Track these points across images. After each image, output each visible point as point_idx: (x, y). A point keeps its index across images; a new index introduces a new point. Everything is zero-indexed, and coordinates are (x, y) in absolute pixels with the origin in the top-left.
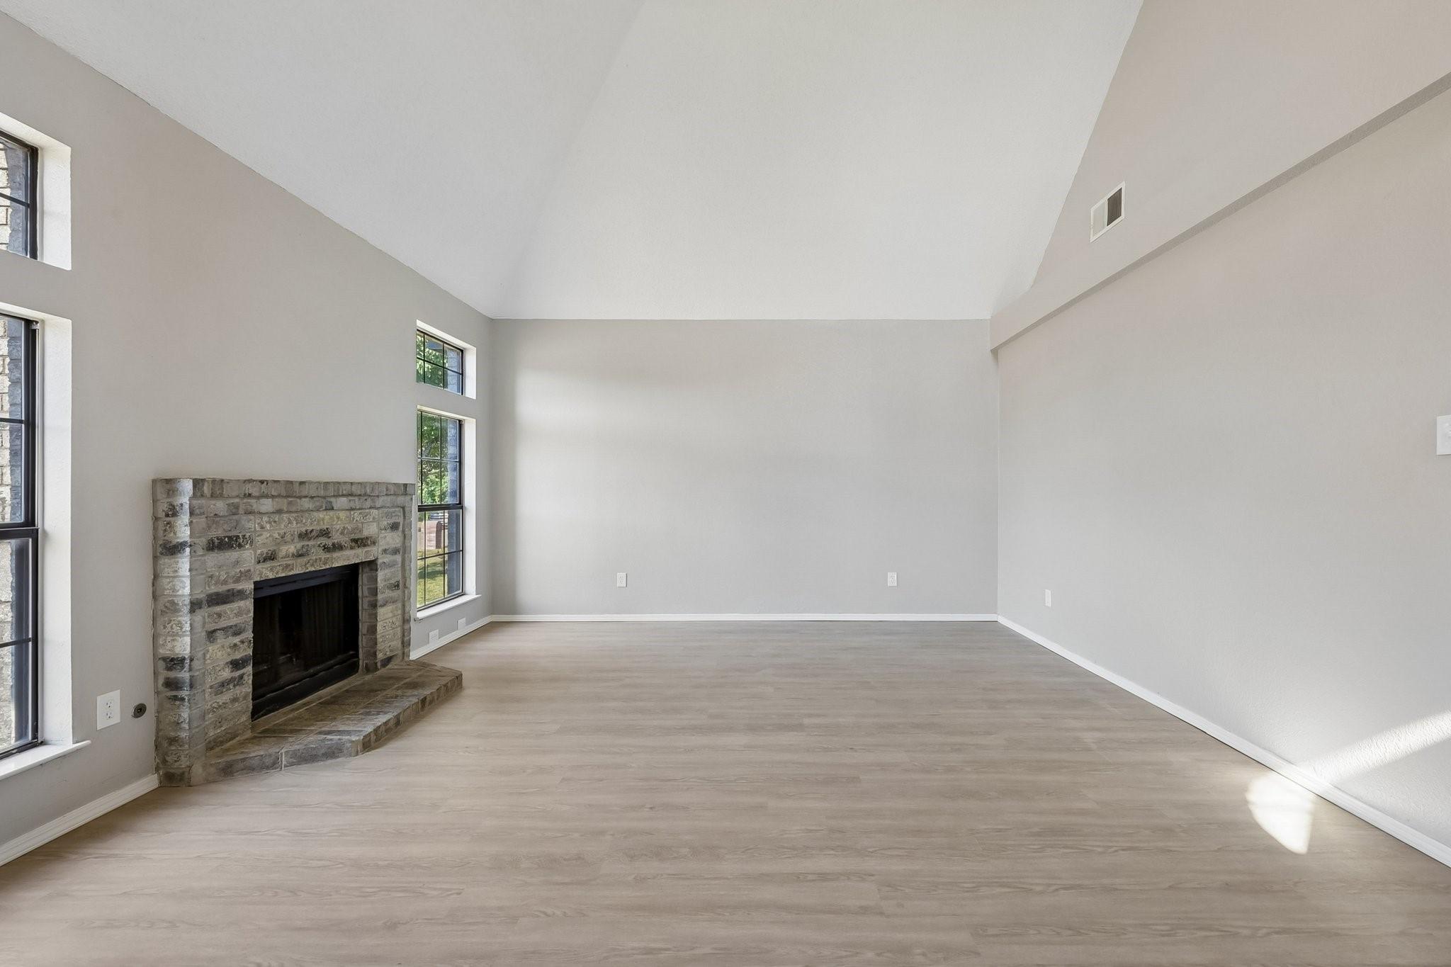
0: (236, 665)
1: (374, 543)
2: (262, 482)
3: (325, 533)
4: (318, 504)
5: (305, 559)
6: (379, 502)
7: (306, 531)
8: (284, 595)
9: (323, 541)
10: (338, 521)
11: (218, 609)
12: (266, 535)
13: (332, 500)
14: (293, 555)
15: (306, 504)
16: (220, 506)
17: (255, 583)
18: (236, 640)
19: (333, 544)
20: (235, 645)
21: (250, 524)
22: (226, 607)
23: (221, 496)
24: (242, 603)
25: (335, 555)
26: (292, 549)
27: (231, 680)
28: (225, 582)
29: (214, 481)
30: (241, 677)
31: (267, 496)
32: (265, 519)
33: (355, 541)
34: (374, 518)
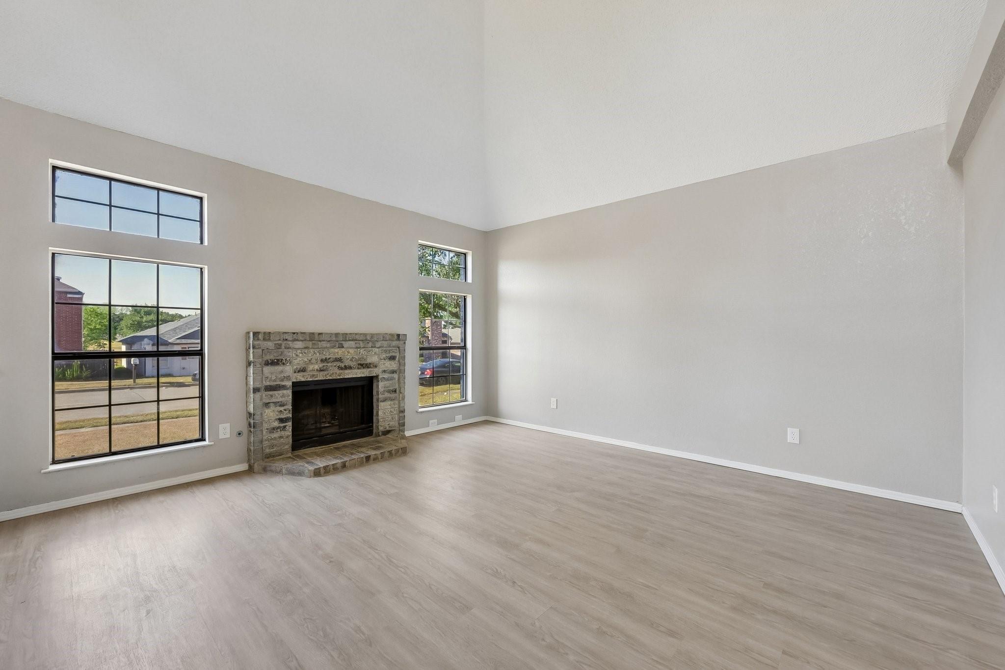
0: (281, 420)
1: (376, 367)
2: (294, 333)
3: (340, 360)
4: (332, 344)
5: (326, 373)
6: (378, 345)
7: (326, 358)
8: (323, 390)
9: (339, 364)
10: (349, 353)
11: (271, 393)
12: (299, 359)
13: (343, 342)
14: (317, 370)
15: (324, 344)
16: (270, 345)
17: (293, 383)
18: (282, 409)
19: (345, 366)
20: (281, 411)
21: (290, 354)
22: (276, 392)
23: (269, 340)
24: (285, 392)
25: (346, 371)
26: (316, 367)
27: (278, 428)
28: (275, 381)
29: (265, 333)
30: (285, 427)
31: (298, 340)
32: (299, 351)
33: (362, 365)
34: (375, 353)
